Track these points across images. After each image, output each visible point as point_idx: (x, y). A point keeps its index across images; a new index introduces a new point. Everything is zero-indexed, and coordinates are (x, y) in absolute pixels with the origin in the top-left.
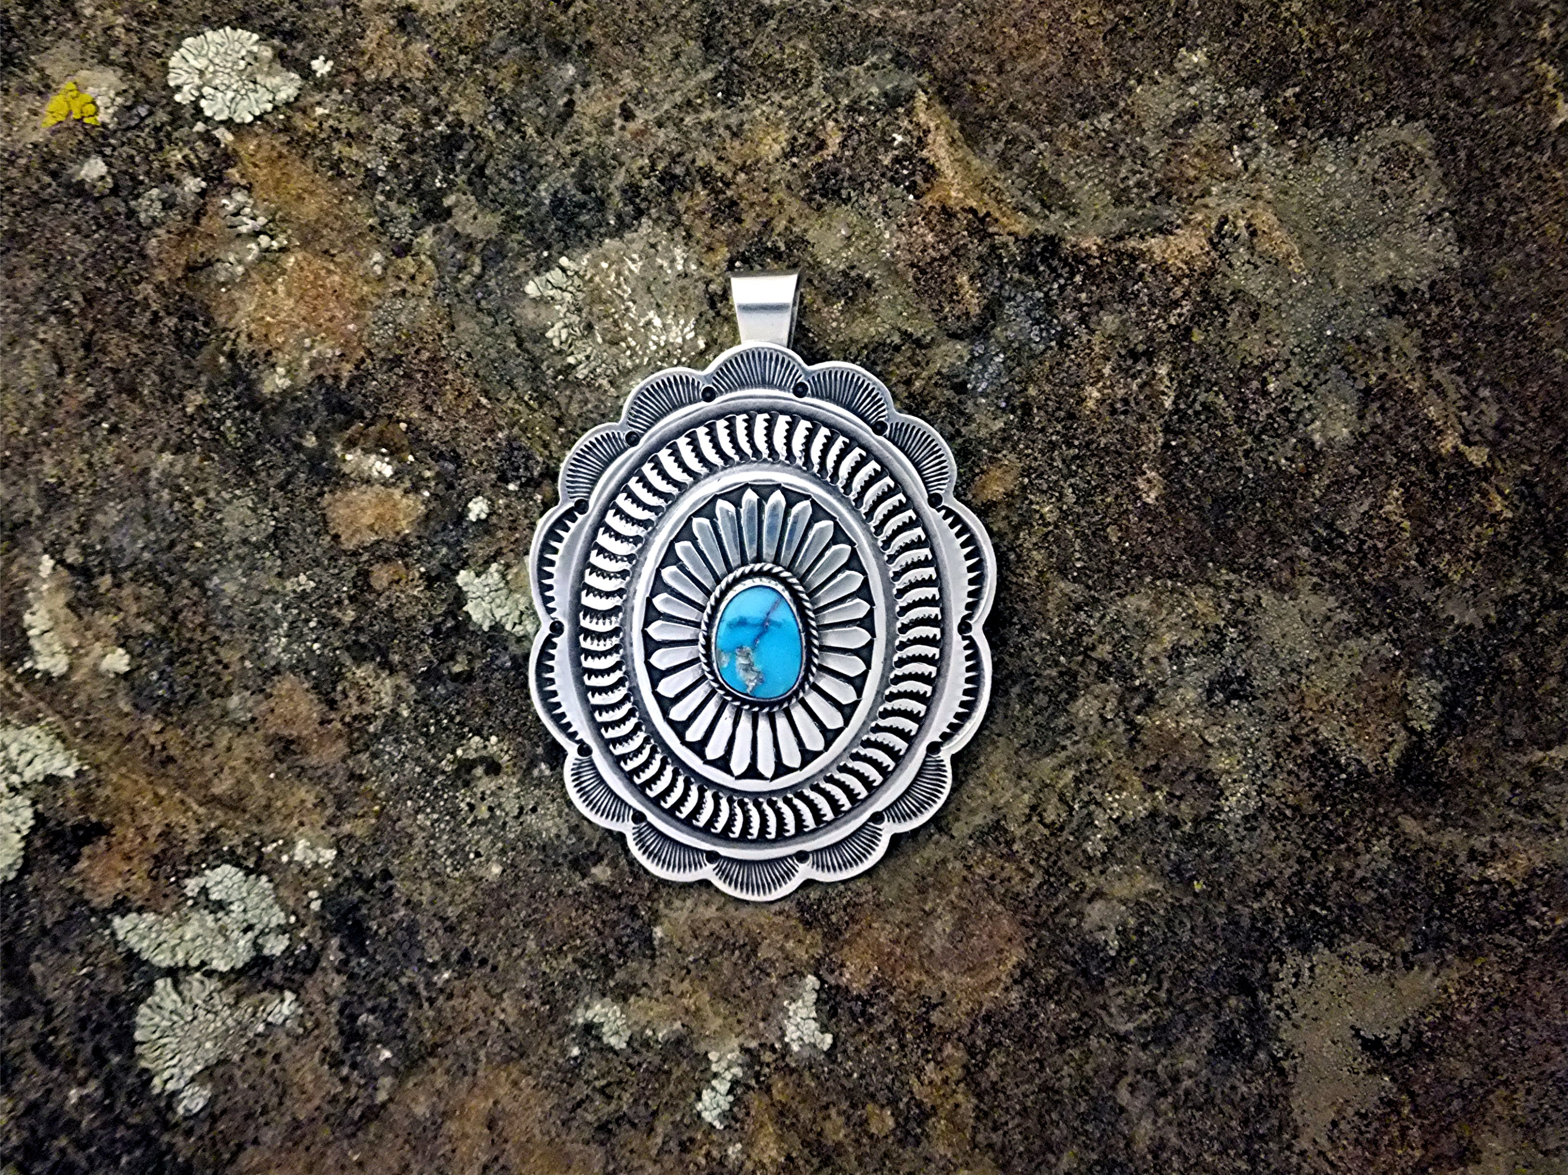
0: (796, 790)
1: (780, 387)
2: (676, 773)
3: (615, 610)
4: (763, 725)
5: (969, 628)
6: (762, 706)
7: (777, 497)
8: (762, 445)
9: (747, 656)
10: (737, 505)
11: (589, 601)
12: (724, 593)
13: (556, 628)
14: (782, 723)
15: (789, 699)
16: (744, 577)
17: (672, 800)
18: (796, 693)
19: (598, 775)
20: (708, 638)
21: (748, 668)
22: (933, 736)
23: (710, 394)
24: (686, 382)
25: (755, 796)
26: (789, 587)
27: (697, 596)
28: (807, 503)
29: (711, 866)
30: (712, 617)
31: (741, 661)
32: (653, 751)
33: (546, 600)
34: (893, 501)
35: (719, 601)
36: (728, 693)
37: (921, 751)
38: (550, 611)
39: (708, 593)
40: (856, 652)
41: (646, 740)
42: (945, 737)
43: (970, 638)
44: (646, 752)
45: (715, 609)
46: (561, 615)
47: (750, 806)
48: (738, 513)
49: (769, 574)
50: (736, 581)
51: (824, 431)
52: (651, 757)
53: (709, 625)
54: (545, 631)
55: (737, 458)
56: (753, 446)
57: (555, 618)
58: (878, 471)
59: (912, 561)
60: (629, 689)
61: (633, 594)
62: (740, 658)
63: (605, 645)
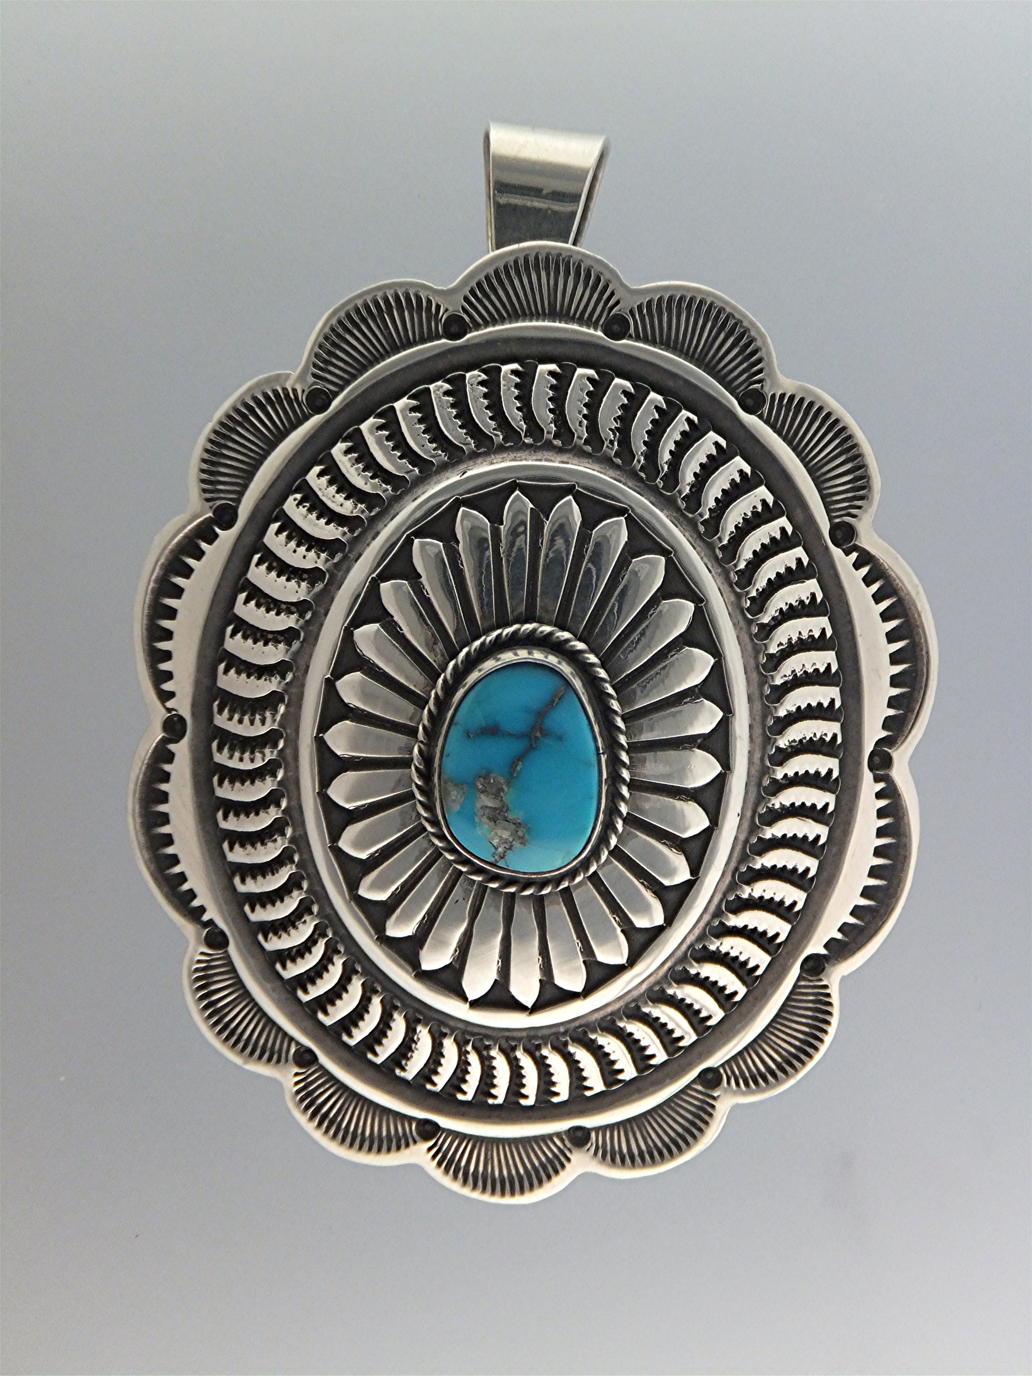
0: (575, 1028)
1: (582, 320)
2: (368, 990)
3: (272, 701)
5: (887, 762)
6: (523, 883)
8: (545, 417)
9: (497, 794)
10: (495, 518)
11: (230, 681)
12: (460, 675)
13: (174, 726)
15: (572, 874)
16: (498, 646)
17: (361, 1032)
18: (585, 865)
19: (239, 984)
20: (427, 759)
21: (498, 816)
23: (455, 327)
24: (417, 305)
25: (503, 1035)
26: (583, 669)
27: (414, 680)
28: (621, 521)
29: (422, 1144)
30: (436, 719)
31: (487, 801)
32: (331, 949)
33: (161, 677)
34: (772, 529)
35: (450, 689)
36: (461, 860)
38: (165, 696)
39: (432, 673)
40: (694, 795)
41: (319, 930)
42: (837, 948)
43: (887, 778)
44: (319, 951)
45: (442, 704)
46: (183, 704)
47: (494, 1051)
48: (496, 534)
49: (545, 642)
50: (484, 653)
51: (655, 399)
52: (327, 959)
53: (431, 734)
54: (155, 732)
55: (499, 438)
56: (529, 416)
57: (173, 709)
58: (747, 474)
59: (799, 638)
60: (293, 840)
61: (302, 671)
62: (483, 796)
63: (252, 761)
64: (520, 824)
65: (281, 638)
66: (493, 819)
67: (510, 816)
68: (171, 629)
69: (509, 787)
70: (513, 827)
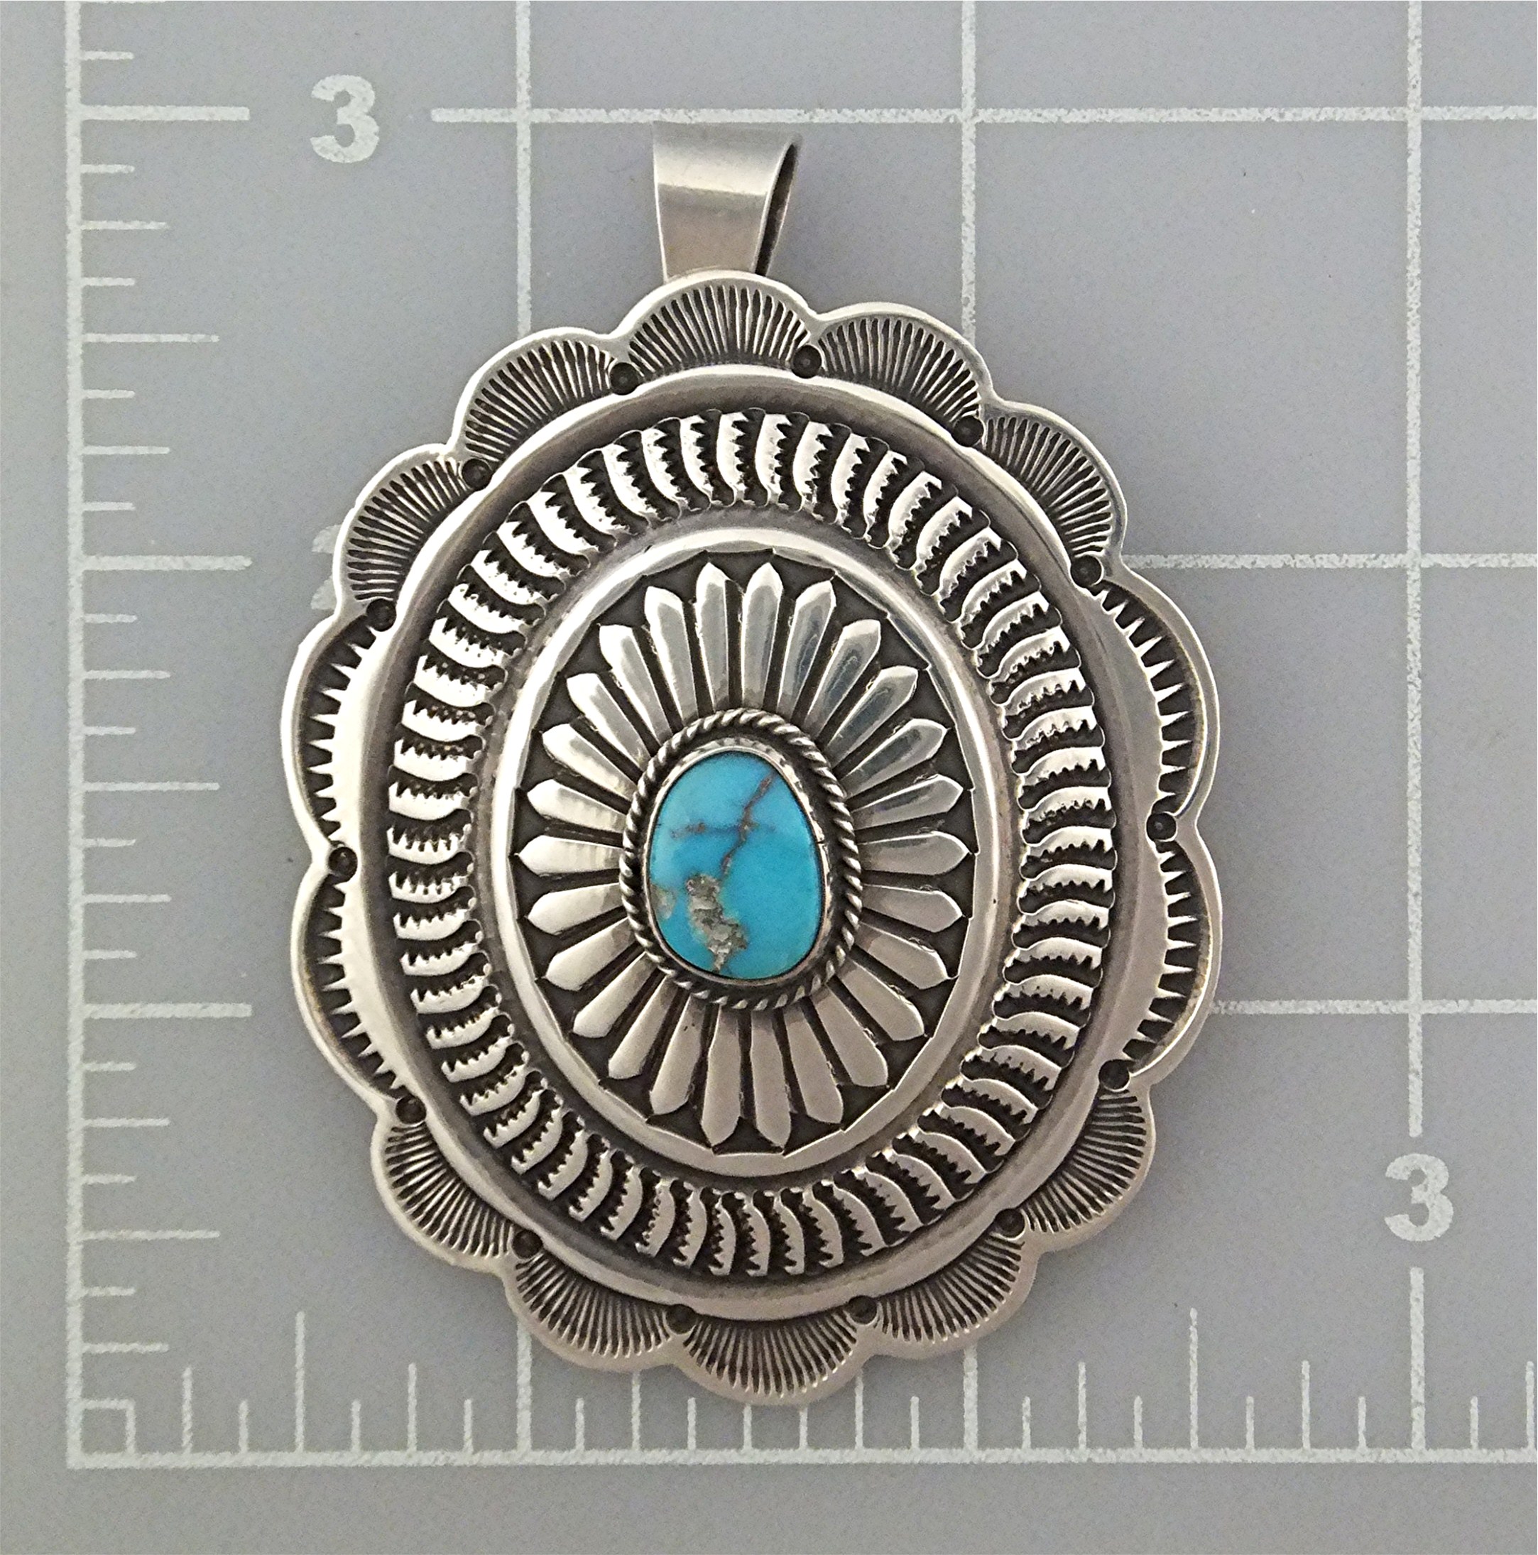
0: (838, 1167)
1: (766, 361)
2: (594, 1147)
3: (456, 819)
4: (762, 1038)
5: (1172, 825)
6: (754, 994)
7: (766, 578)
8: (732, 475)
9: (709, 894)
10: (688, 597)
11: (406, 804)
12: (663, 772)
13: (341, 861)
14: (799, 1030)
15: (807, 978)
16: (701, 737)
17: (589, 1203)
18: (820, 966)
19: (442, 1160)
20: (635, 865)
21: (712, 918)
22: (1108, 1047)
23: (624, 379)
24: (577, 354)
25: (757, 1185)
26: (794, 754)
27: (612, 781)
28: (826, 586)
29: (677, 1338)
30: (640, 822)
31: (699, 904)
32: (547, 1103)
33: (322, 806)
34: (1002, 575)
35: (653, 788)
36: (682, 975)
37: (1092, 1081)
38: (329, 827)
39: (633, 773)
40: (939, 882)
41: (531, 1082)
42: (1139, 1050)
43: (1174, 846)
44: (532, 1105)
45: (646, 805)
46: (351, 835)
47: (748, 1206)
48: (689, 613)
49: (751, 729)
50: (687, 747)
51: (856, 442)
52: (543, 1114)
53: (637, 839)
54: (318, 869)
55: (683, 503)
56: (715, 476)
57: (339, 842)
58: (967, 516)
59: (1045, 696)
60: (492, 978)
61: (489, 784)
62: (695, 899)
63: (439, 892)
64: (737, 925)
65: (460, 750)
66: (708, 922)
67: (725, 917)
68: (330, 750)
69: (720, 886)
70: (730, 929)
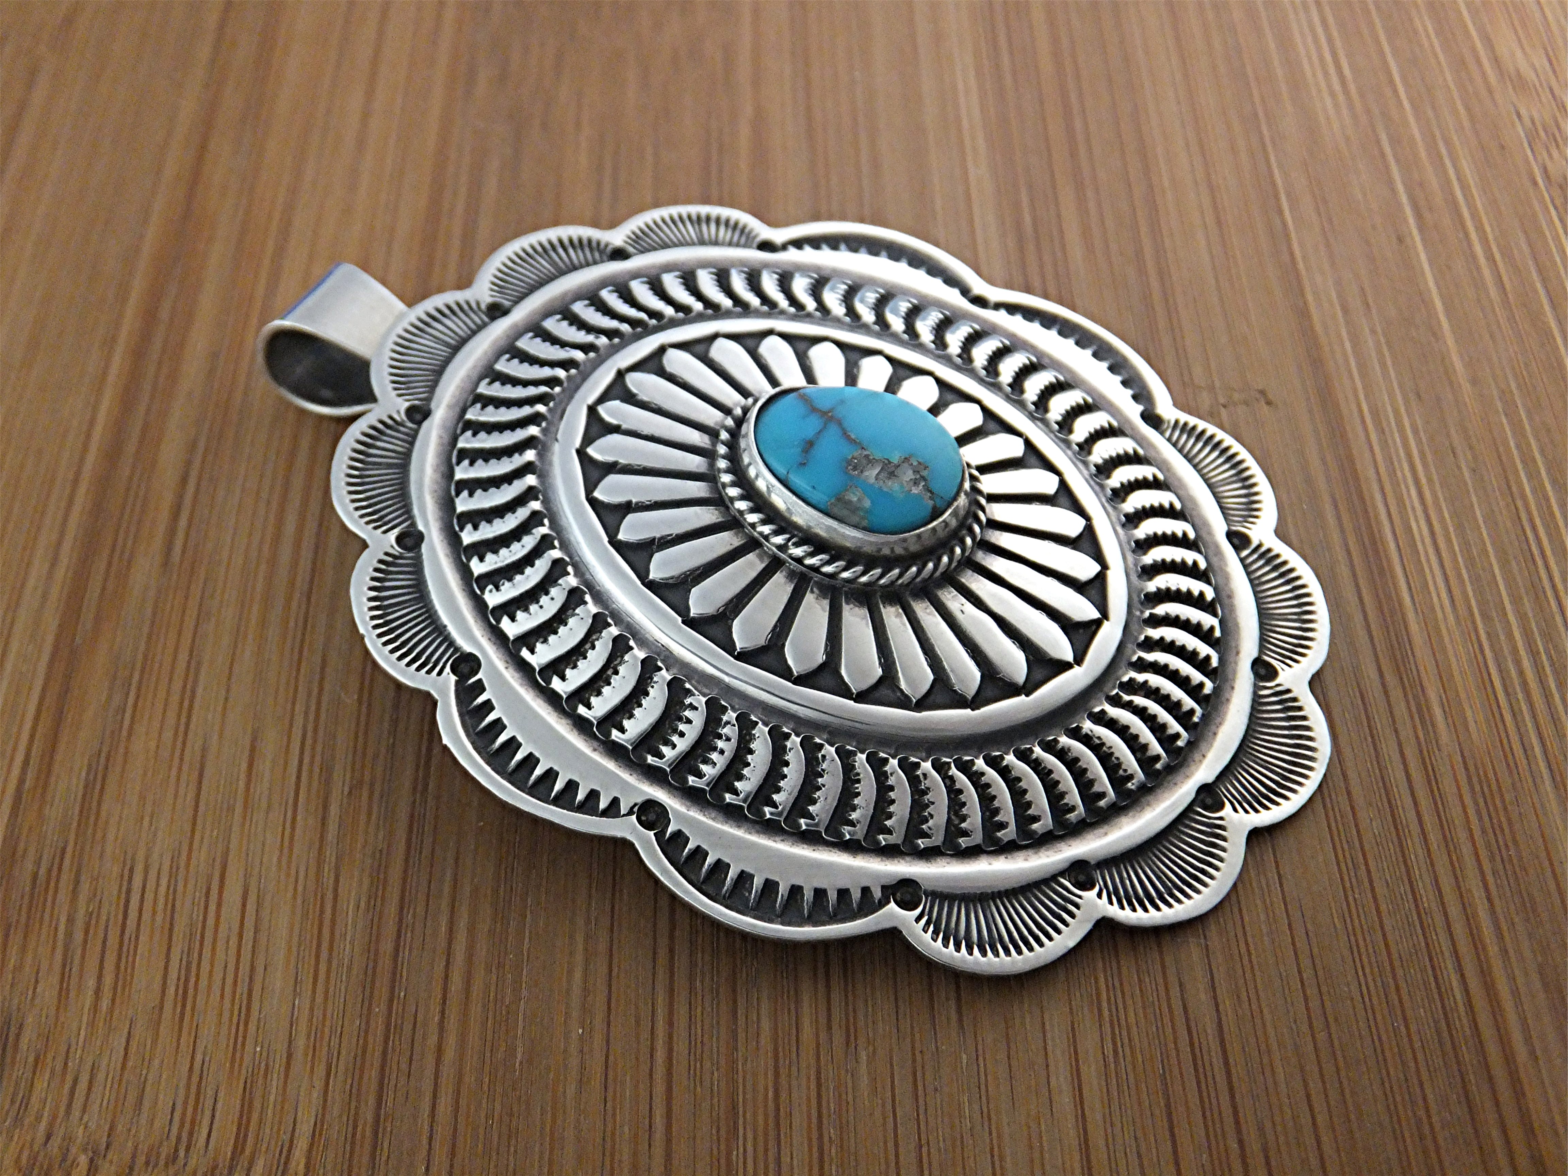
2: (1024, 756)
9: (870, 461)
11: (634, 729)
13: (650, 815)
17: (1072, 797)
19: (969, 898)
25: (1129, 640)
29: (1226, 813)
31: (872, 473)
32: (965, 767)
33: (591, 804)
41: (940, 767)
44: (962, 782)
52: (974, 777)
57: (632, 808)
62: (866, 473)
63: (728, 739)
64: (906, 455)
65: (619, 655)
66: (892, 475)
67: (895, 463)
68: (547, 769)
69: (867, 451)
70: (906, 465)
